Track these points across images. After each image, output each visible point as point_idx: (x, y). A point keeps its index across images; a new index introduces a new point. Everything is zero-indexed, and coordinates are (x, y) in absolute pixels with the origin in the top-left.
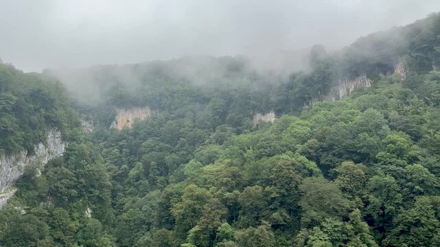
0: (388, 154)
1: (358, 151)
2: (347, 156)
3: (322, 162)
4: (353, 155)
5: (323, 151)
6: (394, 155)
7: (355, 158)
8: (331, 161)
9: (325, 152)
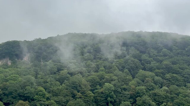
0: (40, 96)
1: (25, 95)
2: (19, 98)
3: (5, 101)
4: (21, 97)
5: (4, 96)
6: (42, 97)
7: (23, 99)
8: (10, 101)
9: (5, 96)
